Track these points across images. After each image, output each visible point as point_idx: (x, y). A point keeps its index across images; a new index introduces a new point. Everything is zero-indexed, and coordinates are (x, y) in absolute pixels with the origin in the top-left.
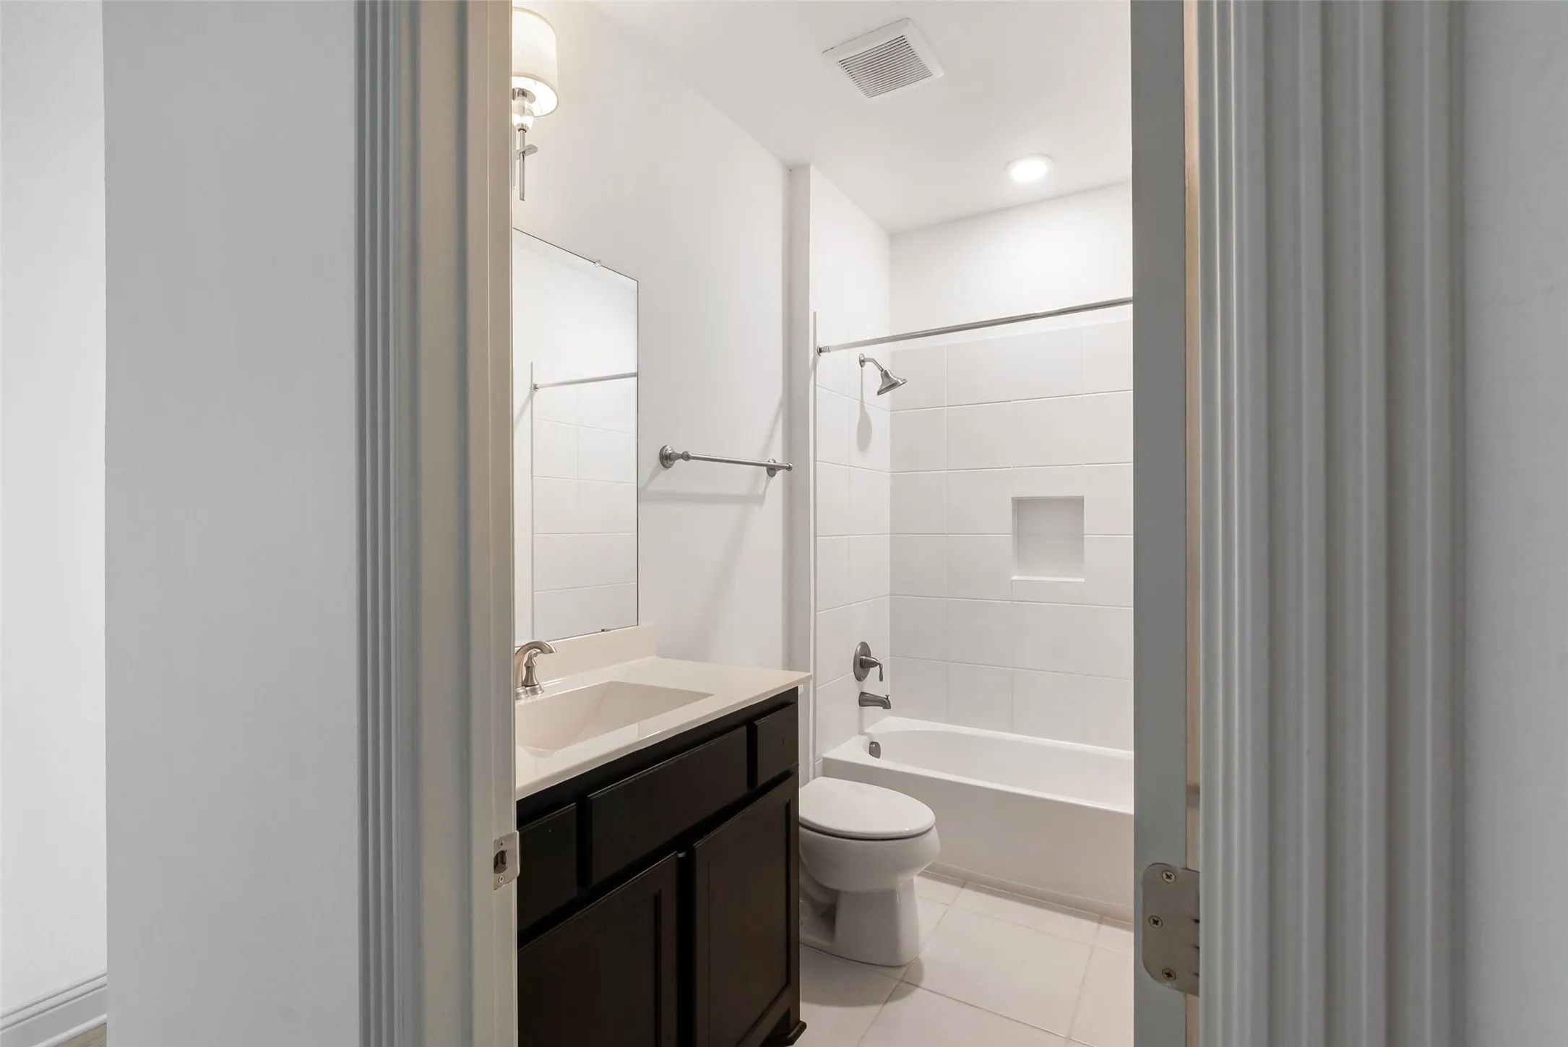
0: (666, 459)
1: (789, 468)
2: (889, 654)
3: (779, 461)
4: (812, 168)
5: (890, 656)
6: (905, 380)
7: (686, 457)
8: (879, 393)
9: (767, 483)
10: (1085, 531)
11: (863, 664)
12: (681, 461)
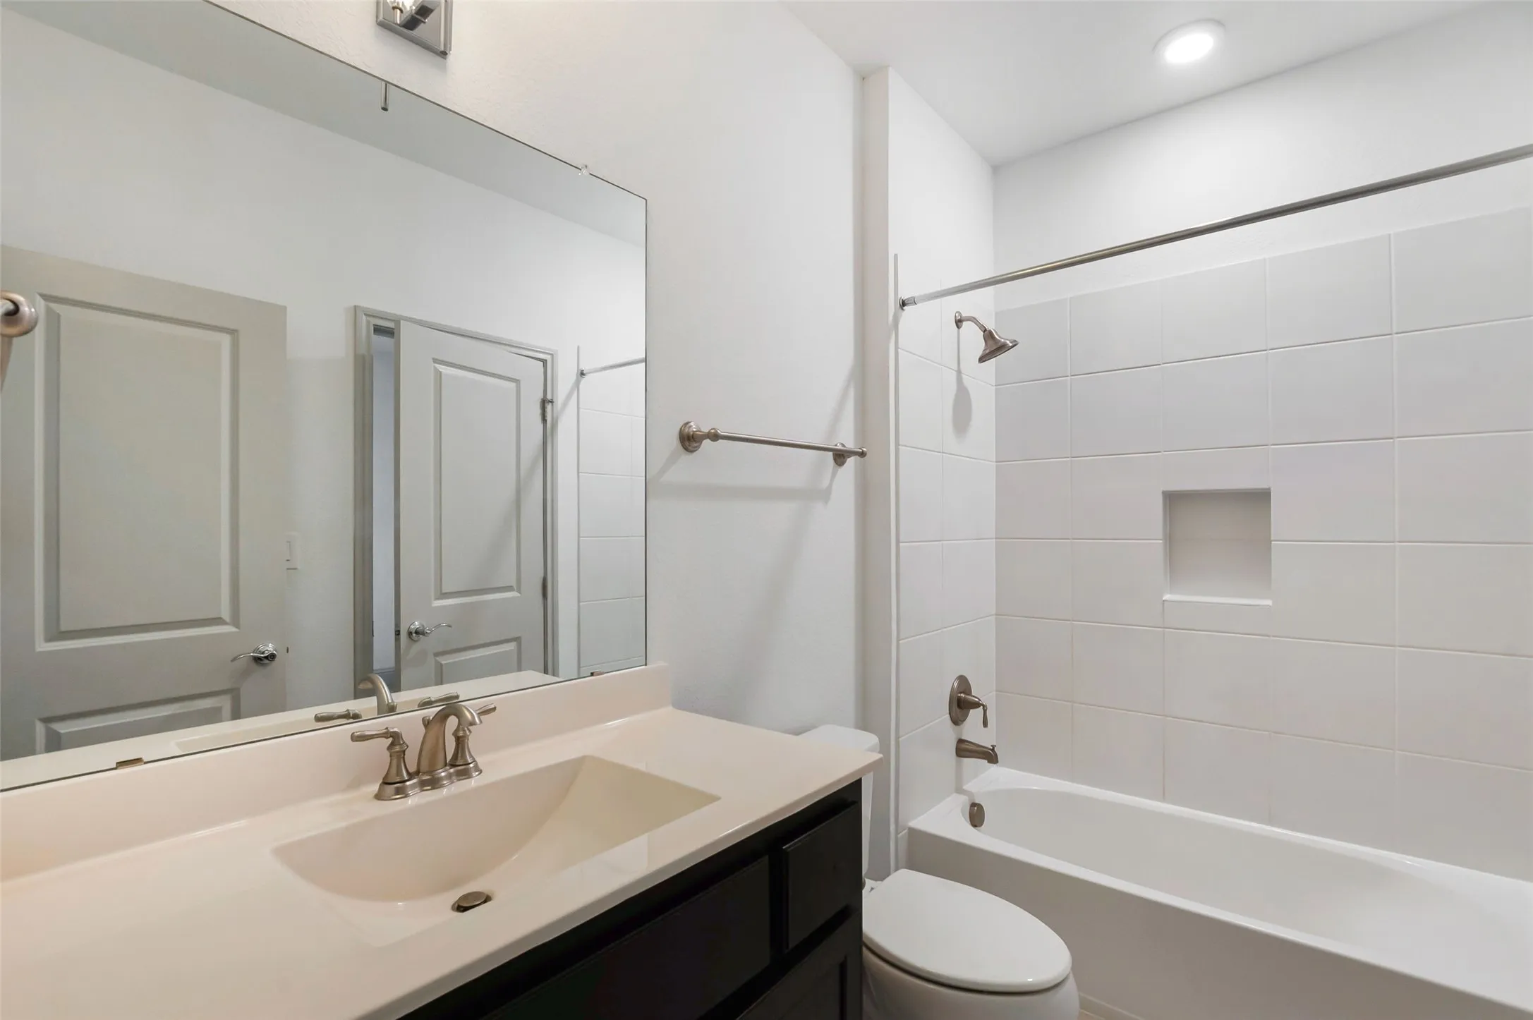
0: (689, 440)
1: (862, 454)
2: (995, 688)
3: (850, 445)
4: (891, 72)
5: (997, 691)
6: (1015, 341)
7: (715, 437)
8: (982, 359)
9: (834, 475)
10: (1272, 538)
11: (962, 704)
12: (707, 442)
